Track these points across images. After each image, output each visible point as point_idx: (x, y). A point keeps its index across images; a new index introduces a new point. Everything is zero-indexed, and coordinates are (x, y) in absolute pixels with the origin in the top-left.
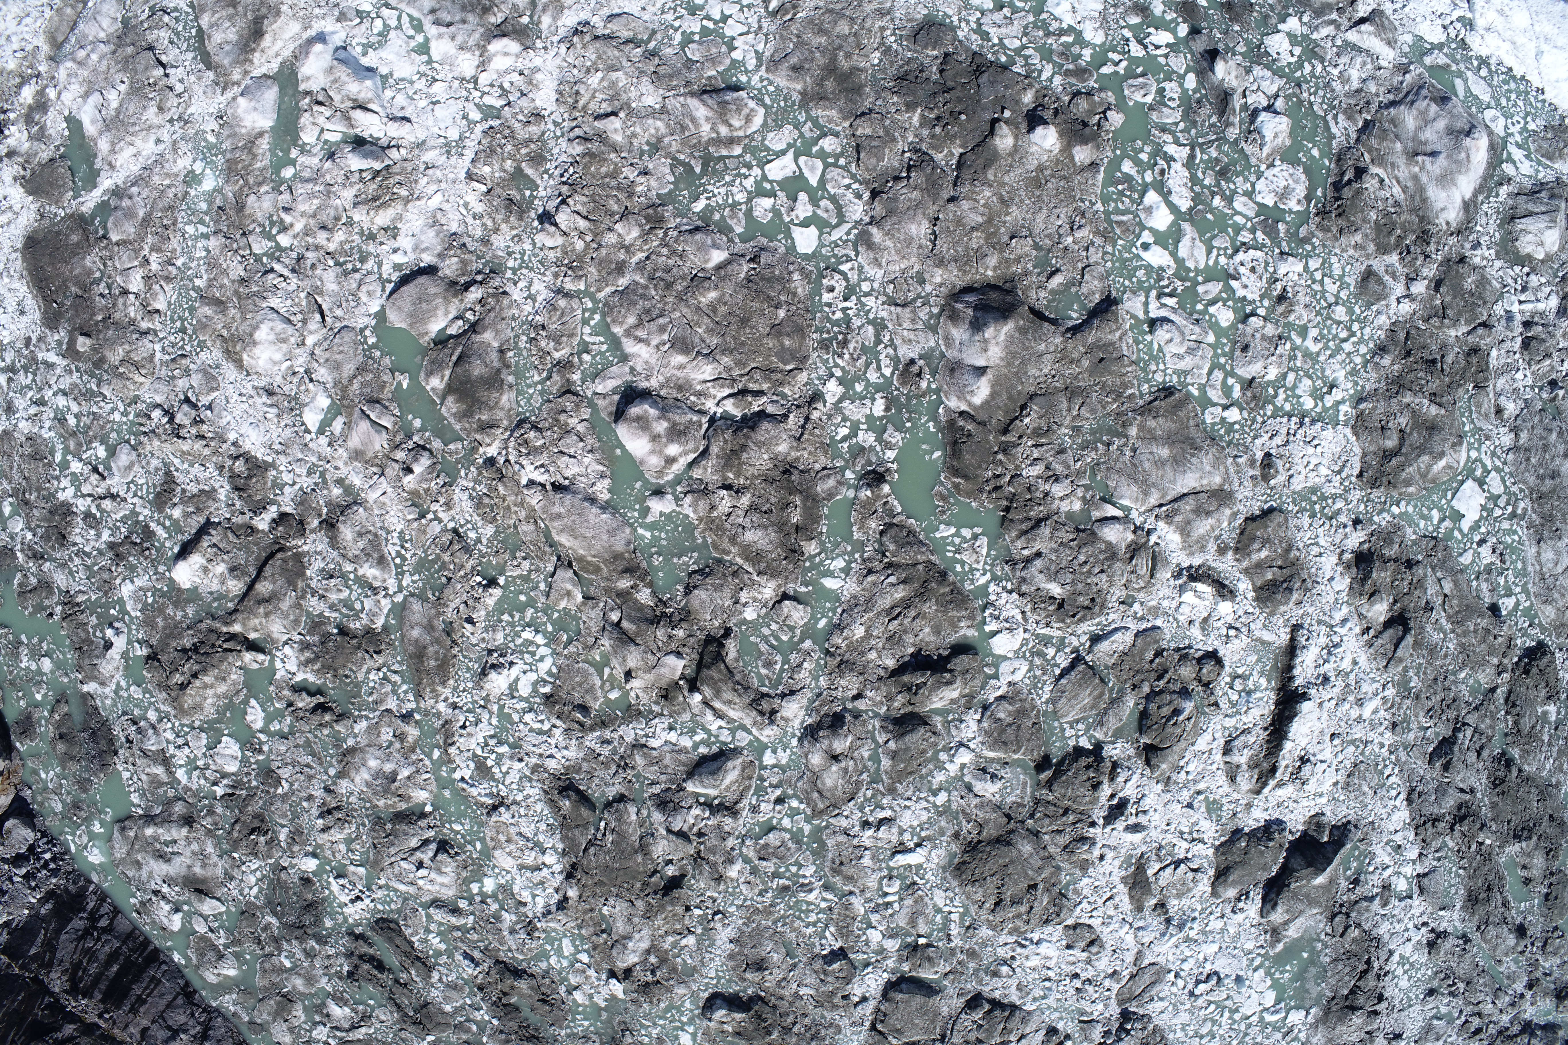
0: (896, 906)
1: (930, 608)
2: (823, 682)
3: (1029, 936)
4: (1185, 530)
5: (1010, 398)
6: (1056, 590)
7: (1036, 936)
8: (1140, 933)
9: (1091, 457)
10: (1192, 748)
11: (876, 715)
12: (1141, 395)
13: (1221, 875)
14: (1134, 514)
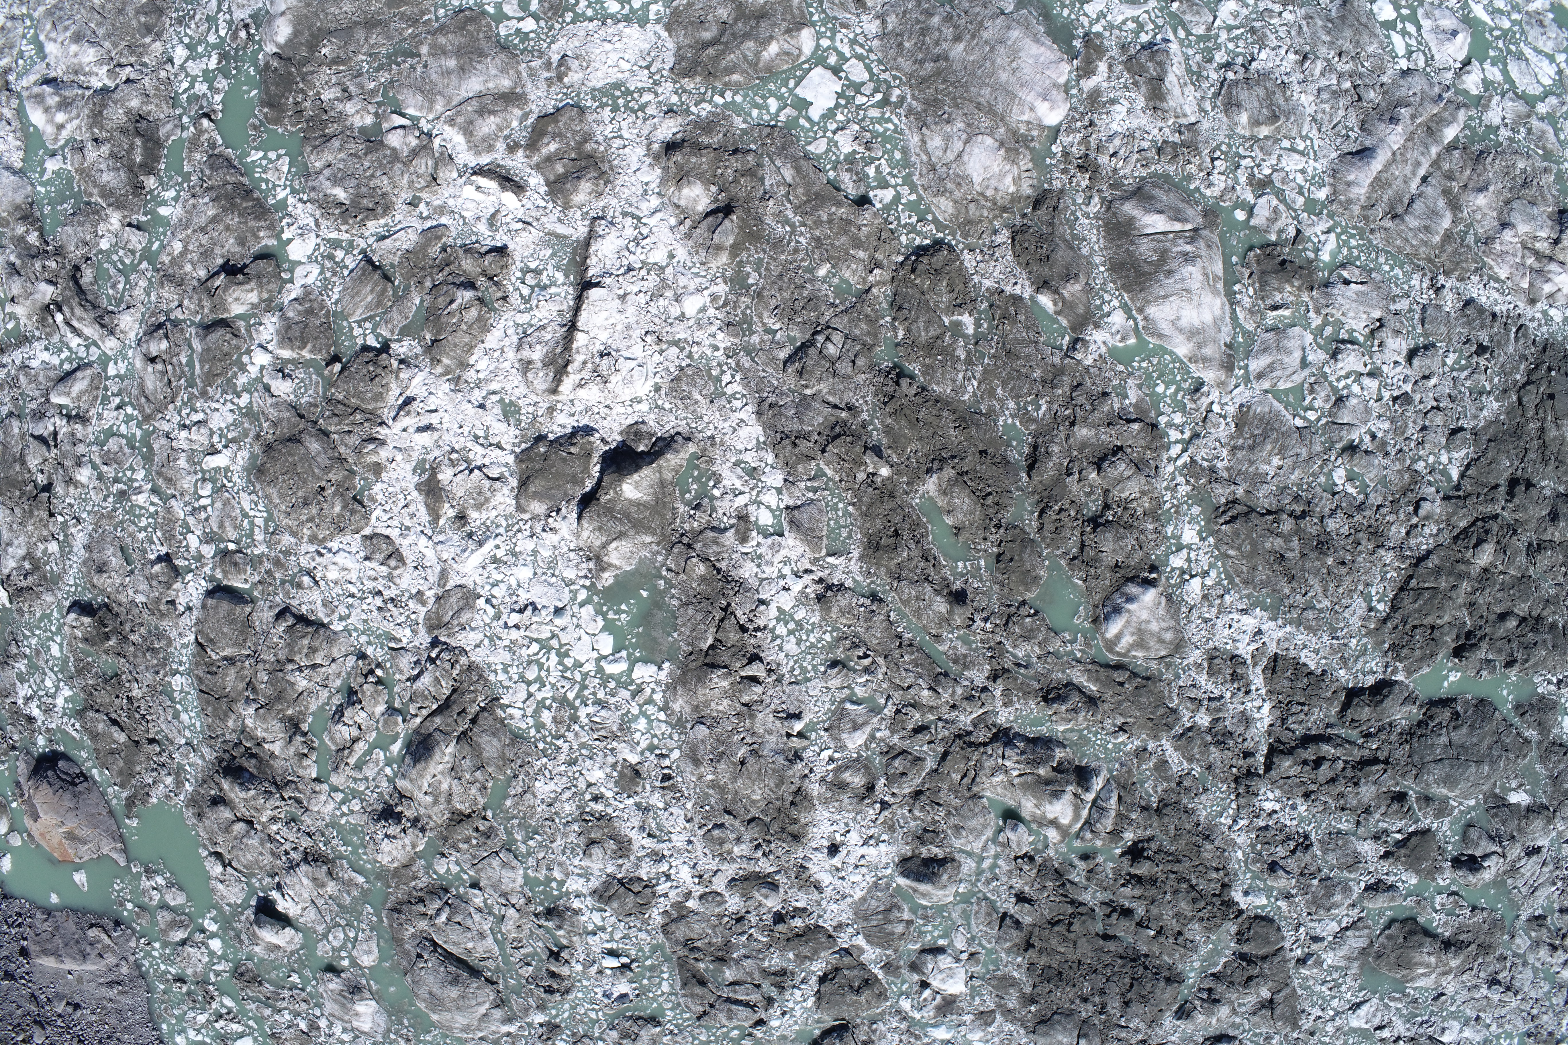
0: (209, 509)
1: (233, 220)
2: (153, 298)
3: (330, 545)
4: (468, 130)
5: (312, 35)
6: (340, 194)
7: (334, 545)
8: (439, 547)
9: (384, 77)
10: (481, 346)
11: (193, 323)
12: (437, 19)
13: (523, 484)
14: (423, 123)
